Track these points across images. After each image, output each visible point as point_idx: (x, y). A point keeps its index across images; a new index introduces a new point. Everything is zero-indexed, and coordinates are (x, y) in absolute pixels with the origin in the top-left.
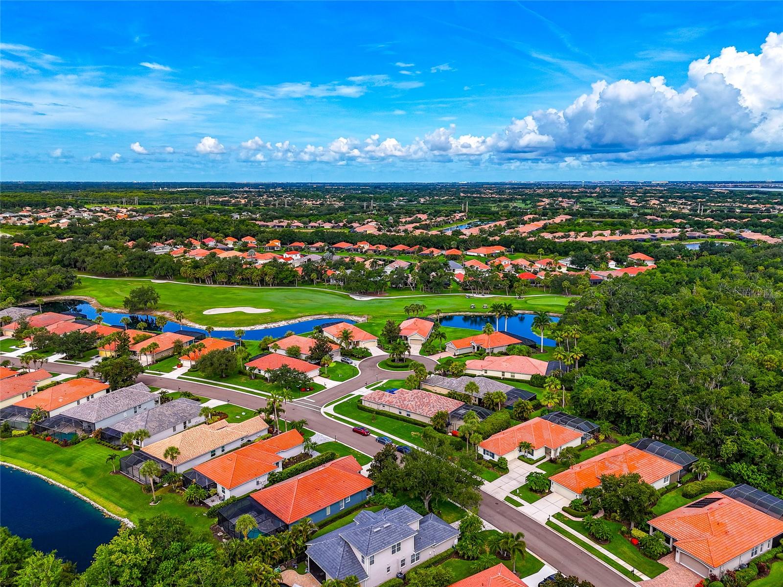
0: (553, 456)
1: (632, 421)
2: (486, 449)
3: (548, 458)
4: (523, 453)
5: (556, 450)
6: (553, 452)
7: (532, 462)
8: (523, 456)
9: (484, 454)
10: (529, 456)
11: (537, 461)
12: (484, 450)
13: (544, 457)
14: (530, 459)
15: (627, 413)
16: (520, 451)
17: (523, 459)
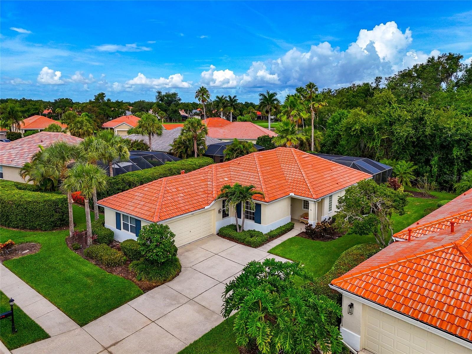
0: (312, 221)
1: (456, 152)
2: (123, 211)
3: (299, 229)
4: (232, 220)
5: (320, 204)
6: (313, 208)
7: (259, 239)
8: (233, 227)
9: (118, 227)
10: (250, 225)
11: (272, 236)
12: (118, 215)
13: (289, 228)
14: (252, 233)
15: (450, 133)
16: (225, 215)
17: (233, 233)
